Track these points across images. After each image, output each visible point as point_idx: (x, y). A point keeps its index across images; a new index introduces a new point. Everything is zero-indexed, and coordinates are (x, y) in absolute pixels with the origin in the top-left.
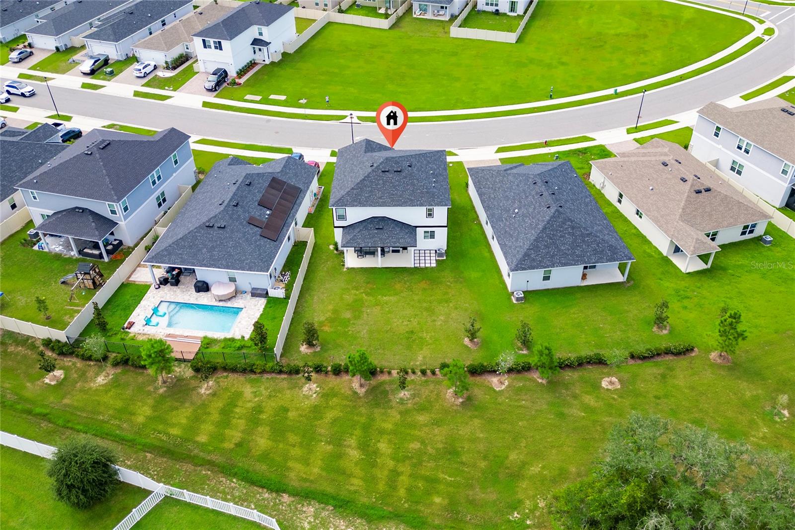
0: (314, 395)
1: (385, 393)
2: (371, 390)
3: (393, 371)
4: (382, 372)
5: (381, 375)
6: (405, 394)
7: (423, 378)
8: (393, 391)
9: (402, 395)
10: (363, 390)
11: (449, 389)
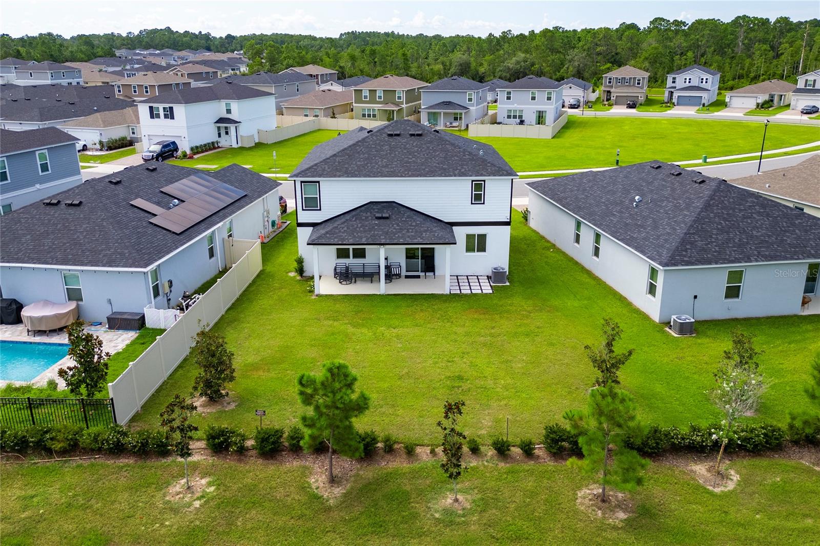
0: (197, 504)
1: (401, 499)
2: (361, 490)
3: (419, 450)
4: (390, 449)
5: (388, 457)
6: (456, 500)
7: (502, 465)
8: (421, 493)
9: (449, 501)
10: (338, 491)
11: (580, 488)
